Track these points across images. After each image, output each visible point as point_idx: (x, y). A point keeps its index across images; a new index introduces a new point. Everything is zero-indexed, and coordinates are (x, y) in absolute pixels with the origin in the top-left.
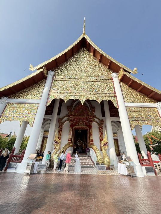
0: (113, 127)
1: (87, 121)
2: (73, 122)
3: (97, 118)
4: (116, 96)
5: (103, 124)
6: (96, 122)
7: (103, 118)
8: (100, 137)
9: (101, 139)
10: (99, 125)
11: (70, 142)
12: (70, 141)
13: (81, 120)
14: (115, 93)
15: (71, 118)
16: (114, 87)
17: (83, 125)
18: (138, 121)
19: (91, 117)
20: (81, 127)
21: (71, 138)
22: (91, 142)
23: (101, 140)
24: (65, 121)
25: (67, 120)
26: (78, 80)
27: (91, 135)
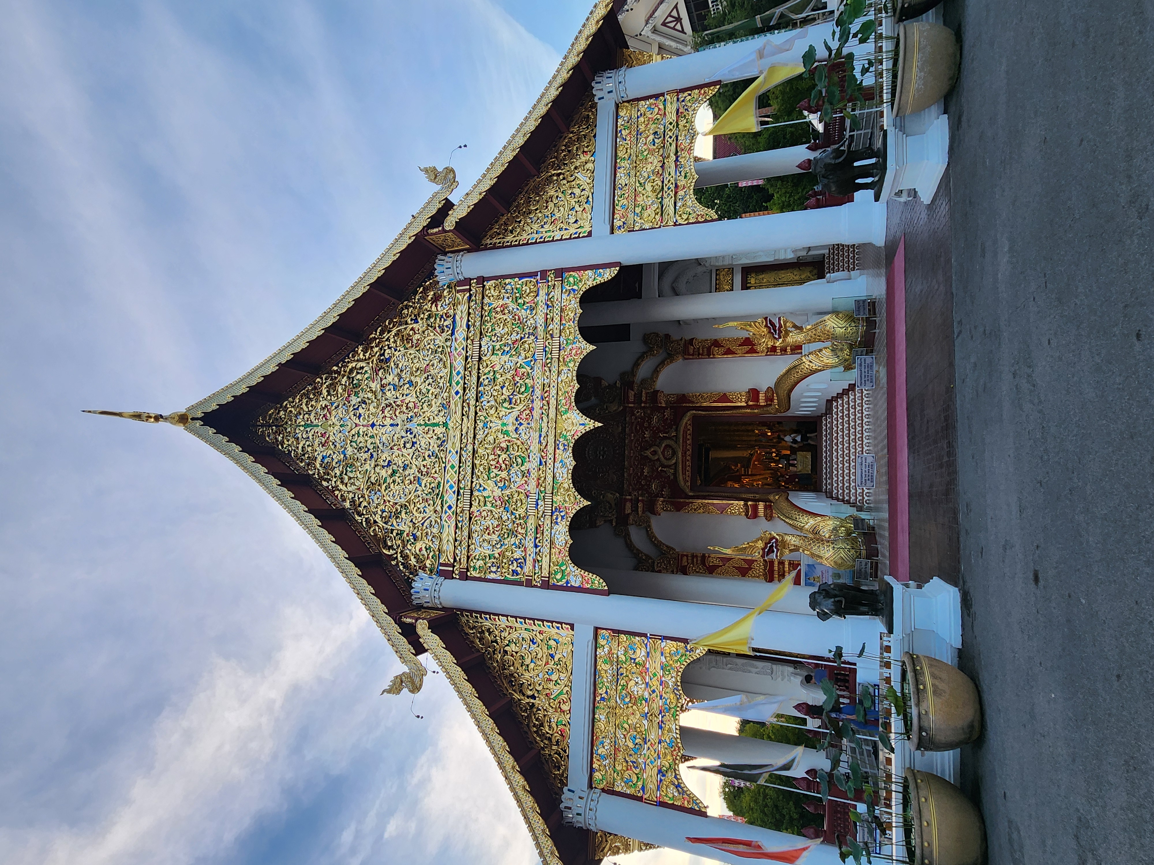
0: (682, 286)
1: (650, 418)
2: (657, 496)
3: (636, 364)
4: (560, 273)
5: (667, 336)
6: (656, 371)
7: (635, 335)
8: (734, 353)
9: (747, 348)
10: (670, 357)
11: (761, 506)
12: (755, 508)
13: (648, 453)
14: (544, 274)
15: (635, 509)
16: (512, 276)
17: (672, 443)
18: (677, 186)
19: (631, 398)
20: (684, 454)
21: (742, 503)
22: (762, 403)
23: (753, 351)
24: (651, 537)
25: (648, 528)
26: (470, 448)
27: (724, 398)
